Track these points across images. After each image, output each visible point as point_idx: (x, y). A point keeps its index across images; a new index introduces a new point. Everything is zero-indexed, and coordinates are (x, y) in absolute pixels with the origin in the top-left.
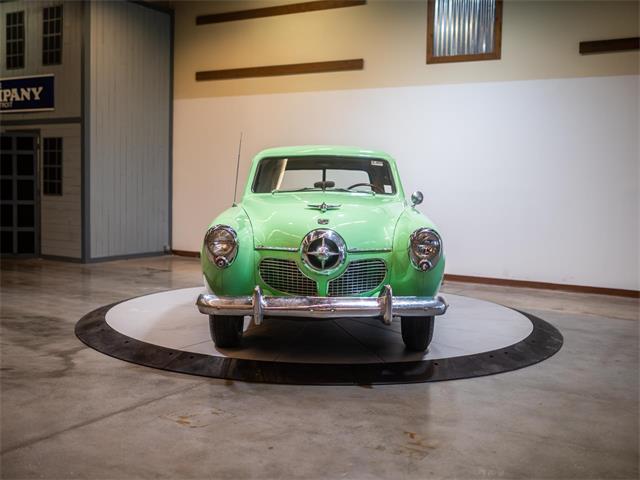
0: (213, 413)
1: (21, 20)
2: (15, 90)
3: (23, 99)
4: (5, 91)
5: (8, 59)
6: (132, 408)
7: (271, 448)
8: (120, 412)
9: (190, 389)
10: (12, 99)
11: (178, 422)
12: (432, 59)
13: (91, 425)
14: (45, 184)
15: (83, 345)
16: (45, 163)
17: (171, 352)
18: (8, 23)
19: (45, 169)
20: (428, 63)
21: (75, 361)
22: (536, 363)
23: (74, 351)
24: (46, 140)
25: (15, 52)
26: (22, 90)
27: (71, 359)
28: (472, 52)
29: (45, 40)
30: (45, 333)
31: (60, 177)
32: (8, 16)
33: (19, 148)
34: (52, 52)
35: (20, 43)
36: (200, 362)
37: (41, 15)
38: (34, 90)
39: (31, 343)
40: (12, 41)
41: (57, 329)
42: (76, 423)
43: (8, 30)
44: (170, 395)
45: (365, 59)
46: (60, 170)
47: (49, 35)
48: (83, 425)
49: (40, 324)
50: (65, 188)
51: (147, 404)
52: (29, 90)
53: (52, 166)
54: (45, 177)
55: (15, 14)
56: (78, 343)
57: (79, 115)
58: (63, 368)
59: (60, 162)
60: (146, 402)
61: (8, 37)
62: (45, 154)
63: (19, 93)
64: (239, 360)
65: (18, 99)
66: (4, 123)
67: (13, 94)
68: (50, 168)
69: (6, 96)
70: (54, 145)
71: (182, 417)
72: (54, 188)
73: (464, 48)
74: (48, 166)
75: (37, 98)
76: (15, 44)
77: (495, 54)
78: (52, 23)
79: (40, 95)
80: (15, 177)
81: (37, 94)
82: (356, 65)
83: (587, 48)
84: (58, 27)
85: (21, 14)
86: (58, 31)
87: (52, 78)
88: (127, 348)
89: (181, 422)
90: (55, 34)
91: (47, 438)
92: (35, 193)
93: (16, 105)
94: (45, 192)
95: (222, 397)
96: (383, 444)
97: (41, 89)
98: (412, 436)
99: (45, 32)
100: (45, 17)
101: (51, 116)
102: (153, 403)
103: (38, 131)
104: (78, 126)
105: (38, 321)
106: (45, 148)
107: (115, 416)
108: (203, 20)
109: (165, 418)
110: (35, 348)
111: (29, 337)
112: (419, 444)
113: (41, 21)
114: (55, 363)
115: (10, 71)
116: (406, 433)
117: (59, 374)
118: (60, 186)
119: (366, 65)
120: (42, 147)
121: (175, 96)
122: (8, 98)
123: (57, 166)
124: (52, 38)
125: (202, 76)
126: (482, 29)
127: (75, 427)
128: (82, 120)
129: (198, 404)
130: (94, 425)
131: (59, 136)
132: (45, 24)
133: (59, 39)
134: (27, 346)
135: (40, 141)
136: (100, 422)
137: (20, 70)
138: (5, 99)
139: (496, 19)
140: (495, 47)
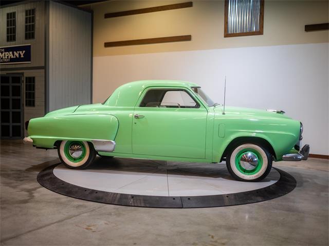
0: (106, 224)
1: (14, 17)
2: (11, 53)
3: (15, 57)
4: (6, 53)
5: (8, 37)
6: (62, 221)
7: (135, 244)
8: (55, 223)
9: (94, 210)
10: (9, 57)
11: (86, 228)
12: (227, 35)
13: (39, 230)
14: (26, 101)
15: (40, 185)
16: (26, 90)
17: (86, 190)
18: (8, 18)
19: (26, 93)
20: (225, 37)
21: (35, 195)
22: (282, 196)
23: (35, 189)
24: (26, 78)
25: (11, 33)
26: (15, 52)
27: (32, 193)
28: (248, 31)
29: (26, 26)
30: (22, 179)
31: (34, 97)
32: (8, 14)
33: (13, 82)
34: (30, 33)
35: (14, 28)
36: (101, 195)
37: (24, 14)
38: (21, 52)
39: (13, 185)
40: (9, 27)
41: (28, 177)
42: (30, 229)
43: (8, 22)
44: (83, 213)
45: (192, 35)
46: (34, 94)
47: (28, 24)
48: (34, 230)
49: (19, 174)
50: (36, 103)
51: (70, 218)
52: (18, 52)
53: (30, 91)
54: (26, 98)
55: (11, 14)
56: (38, 185)
57: (43, 65)
58: (28, 198)
59: (34, 90)
60: (70, 217)
61: (8, 26)
62: (26, 85)
63: (13, 54)
64: (121, 194)
65: (12, 57)
66: (2, 70)
67: (10, 54)
68: (29, 93)
69: (6, 56)
70: (31, 80)
71: (89, 226)
72: (31, 103)
73: (244, 29)
74: (28, 91)
75: (22, 56)
76: (11, 29)
77: (260, 32)
78: (30, 18)
79: (23, 55)
80: (11, 97)
81: (22, 54)
82: (187, 38)
83: (309, 28)
84: (33, 20)
85: (14, 14)
86: (33, 22)
87: (30, 46)
88: (63, 188)
89: (87, 229)
90: (31, 24)
91: (15, 237)
92: (21, 105)
93: (12, 60)
94: (26, 105)
95: (111, 215)
96: (197, 242)
97: (24, 52)
98: (213, 237)
99: (26, 22)
100: (26, 15)
101: (29, 66)
102: (74, 218)
103: (23, 74)
104: (44, 70)
105: (19, 172)
106: (26, 82)
107: (53, 225)
108: (108, 16)
109: (79, 227)
110: (14, 187)
111: (12, 181)
112: (216, 242)
113: (24, 17)
114: (24, 195)
115: (9, 43)
116: (210, 235)
117: (25, 202)
118: (34, 102)
119: (193, 38)
120: (25, 82)
121: (94, 55)
122: (8, 57)
123: (32, 92)
124: (30, 25)
125: (108, 45)
126: (253, 19)
127: (30, 231)
128: (45, 68)
129: (98, 219)
130: (41, 230)
131: (33, 76)
132: (26, 19)
133: (33, 26)
134: (10, 186)
135: (24, 79)
136: (44, 229)
137: (14, 42)
138: (6, 57)
139: (261, 13)
140: (260, 28)
